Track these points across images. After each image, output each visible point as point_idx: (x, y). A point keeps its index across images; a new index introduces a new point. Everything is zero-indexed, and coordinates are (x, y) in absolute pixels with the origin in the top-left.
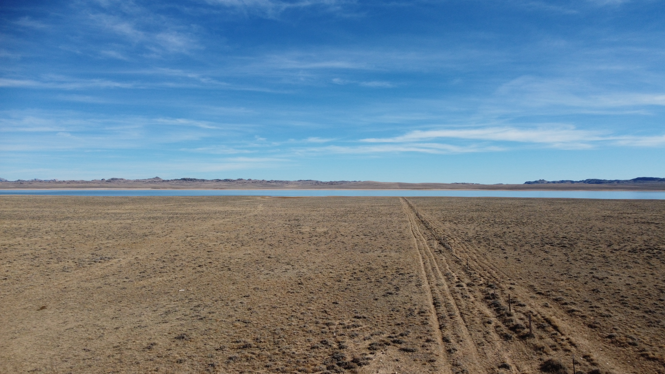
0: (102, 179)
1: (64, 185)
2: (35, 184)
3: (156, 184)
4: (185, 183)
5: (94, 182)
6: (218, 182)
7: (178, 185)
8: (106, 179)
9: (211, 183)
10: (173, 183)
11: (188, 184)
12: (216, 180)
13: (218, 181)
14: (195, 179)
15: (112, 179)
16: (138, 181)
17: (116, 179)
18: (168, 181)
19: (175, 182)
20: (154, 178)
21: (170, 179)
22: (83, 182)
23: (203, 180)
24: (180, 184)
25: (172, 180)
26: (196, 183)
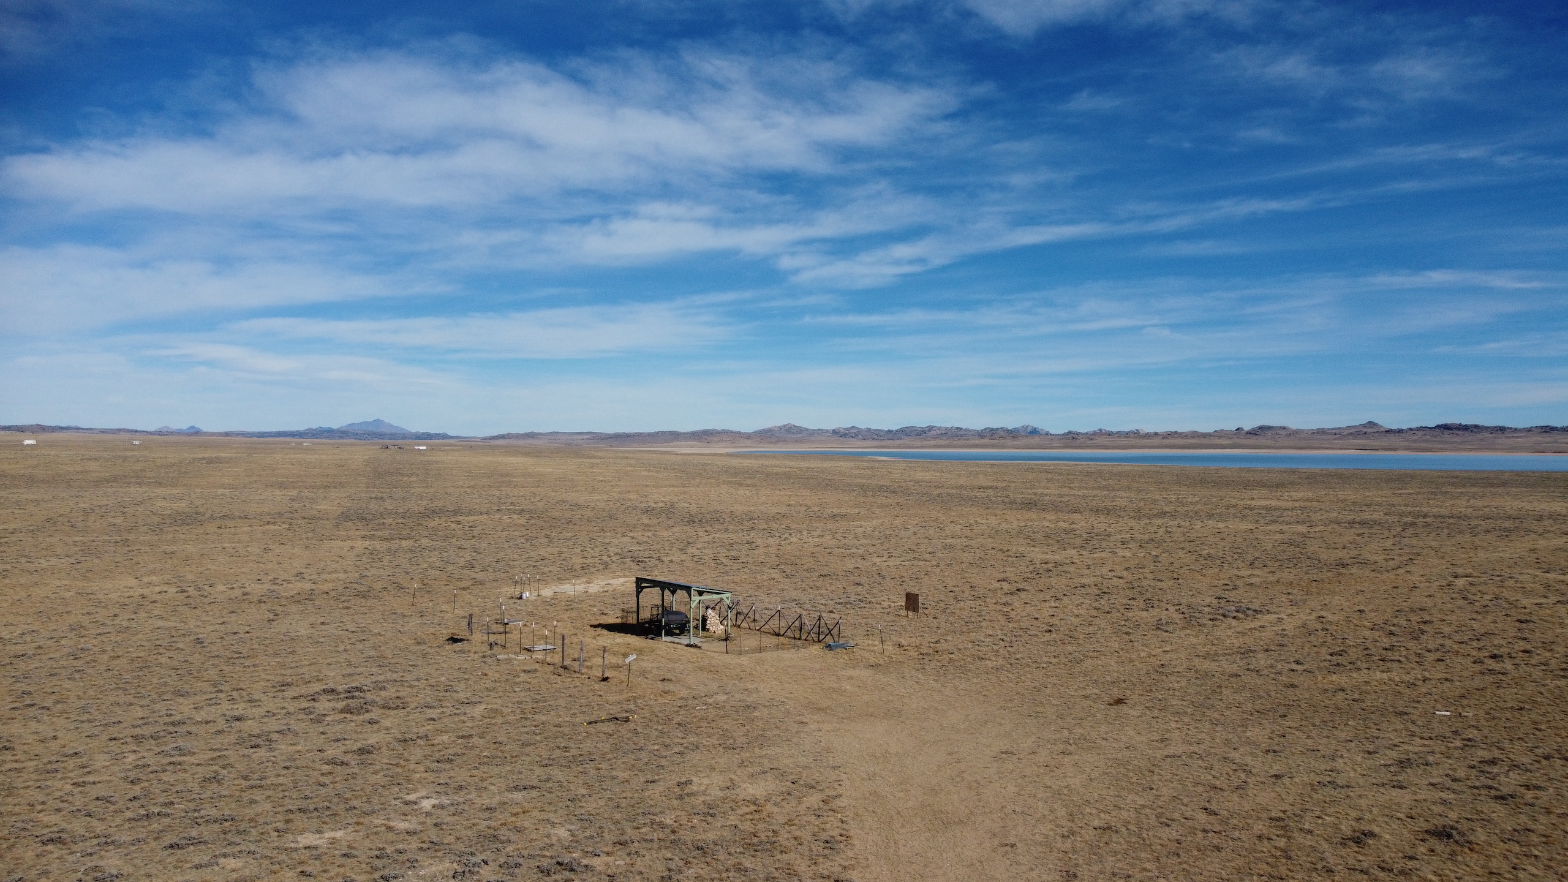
0: (1238, 429)
1: (1156, 441)
2: (1100, 440)
3: (1368, 439)
4: (1447, 435)
5: (1219, 434)
6: (1547, 435)
7: (1427, 441)
8: (1247, 426)
9: (1526, 437)
10: (1415, 438)
11: (1457, 439)
12: (1542, 427)
13: (1548, 430)
14: (1476, 427)
15: (1261, 428)
16: (1322, 432)
17: (1270, 428)
18: (1401, 431)
19: (1420, 433)
20: (1364, 426)
21: (1404, 427)
22: (1194, 435)
23: (1502, 429)
24: (1434, 439)
25: (1411, 429)
26: (1480, 436)
